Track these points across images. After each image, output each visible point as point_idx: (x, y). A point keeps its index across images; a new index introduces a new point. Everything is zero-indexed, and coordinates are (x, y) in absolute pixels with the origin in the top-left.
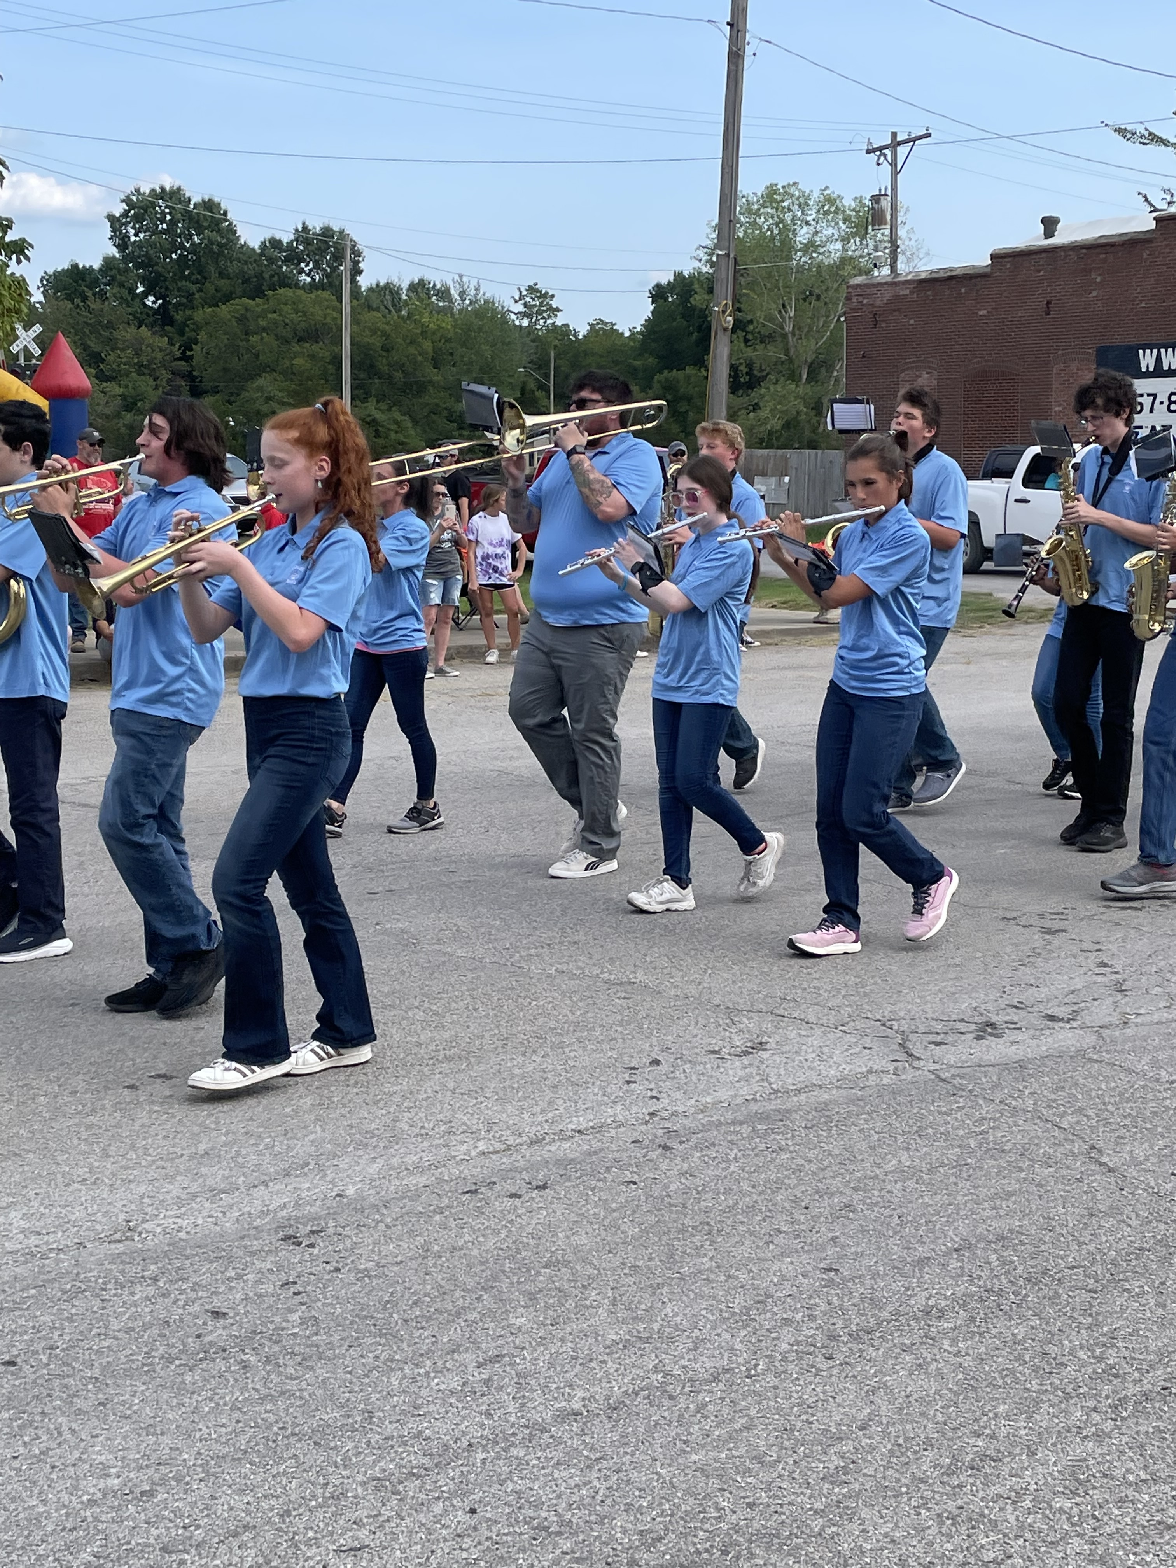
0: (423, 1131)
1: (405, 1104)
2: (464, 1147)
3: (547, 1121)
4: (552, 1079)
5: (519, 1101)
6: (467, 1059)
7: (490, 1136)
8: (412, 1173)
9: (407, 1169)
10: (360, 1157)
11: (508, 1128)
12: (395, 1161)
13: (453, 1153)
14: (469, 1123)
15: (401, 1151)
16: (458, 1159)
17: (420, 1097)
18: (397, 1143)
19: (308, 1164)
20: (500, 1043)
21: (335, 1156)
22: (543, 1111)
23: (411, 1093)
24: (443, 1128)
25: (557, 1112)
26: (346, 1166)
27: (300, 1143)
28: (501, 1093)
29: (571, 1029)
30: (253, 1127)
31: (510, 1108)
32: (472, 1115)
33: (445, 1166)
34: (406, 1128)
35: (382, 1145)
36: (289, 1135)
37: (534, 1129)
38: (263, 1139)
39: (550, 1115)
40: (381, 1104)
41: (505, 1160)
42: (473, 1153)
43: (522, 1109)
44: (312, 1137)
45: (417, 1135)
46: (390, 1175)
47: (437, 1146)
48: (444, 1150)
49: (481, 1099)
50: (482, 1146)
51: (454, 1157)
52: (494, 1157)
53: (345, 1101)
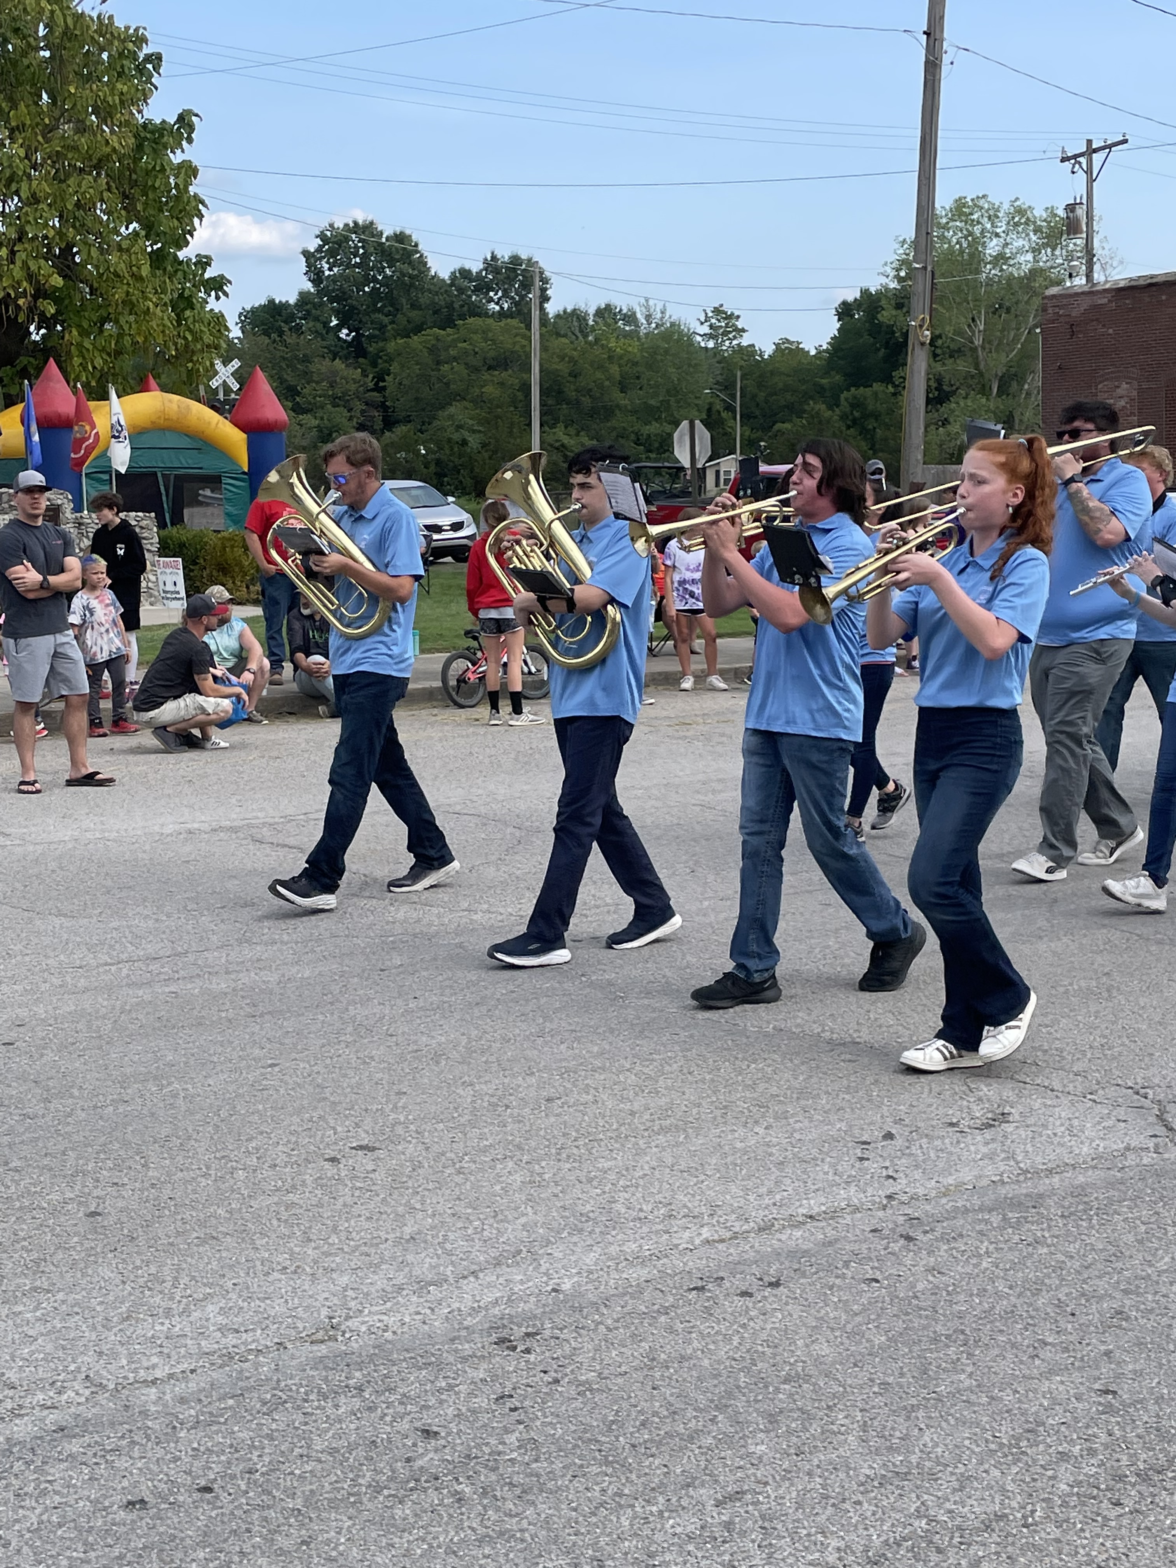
0: (641, 1214)
1: (621, 1183)
2: (687, 1234)
3: (775, 1204)
4: (778, 1156)
5: (743, 1180)
6: (684, 1130)
7: (714, 1222)
8: (631, 1264)
9: (627, 1260)
10: (575, 1244)
11: (733, 1212)
12: (613, 1250)
13: (676, 1242)
14: (690, 1205)
15: (619, 1237)
16: (681, 1248)
17: (637, 1174)
18: (614, 1229)
19: (519, 1252)
20: (719, 1113)
21: (548, 1243)
22: (770, 1192)
23: (627, 1169)
24: (662, 1212)
25: (785, 1193)
26: (561, 1255)
27: (511, 1227)
28: (723, 1171)
29: (795, 1096)
30: (461, 1208)
31: (734, 1189)
32: (693, 1196)
33: (666, 1256)
34: (624, 1210)
35: (598, 1230)
36: (499, 1217)
37: (761, 1213)
38: (471, 1222)
39: (778, 1197)
40: (595, 1182)
41: (732, 1250)
42: (697, 1242)
43: (746, 1190)
44: (523, 1220)
45: (634, 1220)
46: (609, 1267)
47: (657, 1232)
48: (665, 1237)
49: (702, 1177)
50: (706, 1233)
51: (677, 1246)
52: (720, 1246)
53: (558, 1178)
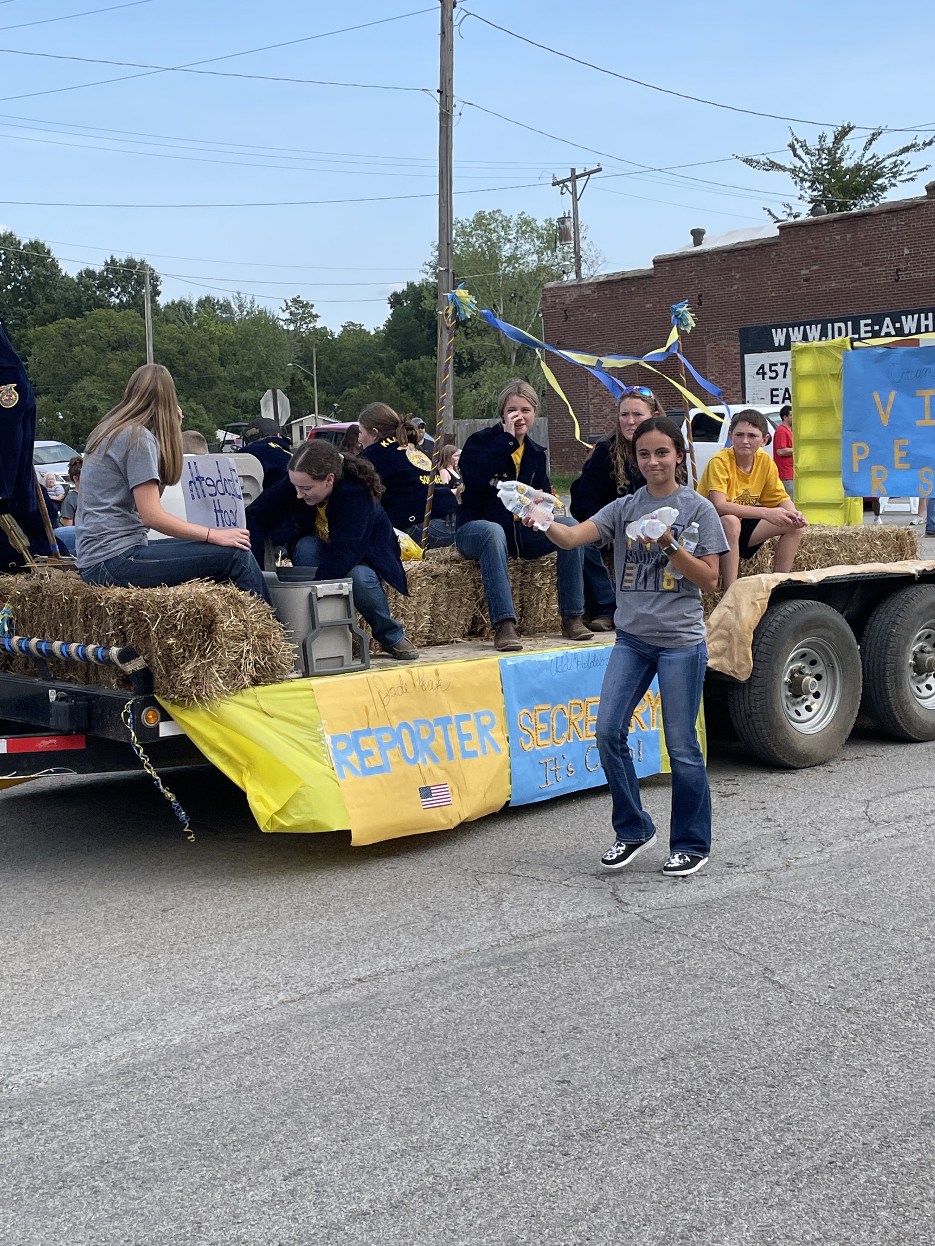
0: (234, 987)
1: (219, 966)
2: (268, 998)
3: (333, 973)
4: (336, 938)
5: (310, 957)
6: (267, 925)
7: (288, 988)
8: (226, 1022)
9: (222, 1019)
10: (184, 1011)
11: (302, 980)
12: (212, 1013)
13: (259, 1004)
14: (270, 978)
15: (217, 1004)
16: (263, 1008)
17: (231, 959)
18: (213, 998)
19: (141, 1020)
20: (293, 912)
21: (163, 1012)
22: (329, 965)
23: (223, 956)
24: (249, 984)
25: (341, 965)
26: (172, 1020)
27: (134, 1003)
28: (296, 952)
29: (350, 896)
30: (96, 992)
31: (303, 964)
32: (273, 971)
33: (252, 1015)
34: (220, 985)
35: (201, 1000)
36: (127, 996)
37: (323, 979)
38: (104, 1002)
39: (335, 968)
40: (199, 967)
41: (300, 1007)
42: (275, 1003)
43: (312, 964)
44: (144, 997)
45: (228, 991)
46: (209, 1025)
47: (246, 998)
48: (251, 1001)
49: (279, 958)
50: (281, 996)
51: (259, 1007)
52: (291, 1005)
53: (170, 966)
